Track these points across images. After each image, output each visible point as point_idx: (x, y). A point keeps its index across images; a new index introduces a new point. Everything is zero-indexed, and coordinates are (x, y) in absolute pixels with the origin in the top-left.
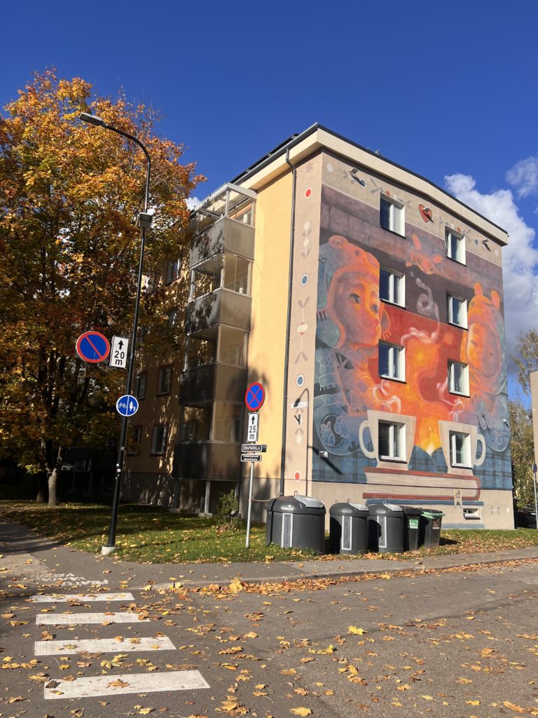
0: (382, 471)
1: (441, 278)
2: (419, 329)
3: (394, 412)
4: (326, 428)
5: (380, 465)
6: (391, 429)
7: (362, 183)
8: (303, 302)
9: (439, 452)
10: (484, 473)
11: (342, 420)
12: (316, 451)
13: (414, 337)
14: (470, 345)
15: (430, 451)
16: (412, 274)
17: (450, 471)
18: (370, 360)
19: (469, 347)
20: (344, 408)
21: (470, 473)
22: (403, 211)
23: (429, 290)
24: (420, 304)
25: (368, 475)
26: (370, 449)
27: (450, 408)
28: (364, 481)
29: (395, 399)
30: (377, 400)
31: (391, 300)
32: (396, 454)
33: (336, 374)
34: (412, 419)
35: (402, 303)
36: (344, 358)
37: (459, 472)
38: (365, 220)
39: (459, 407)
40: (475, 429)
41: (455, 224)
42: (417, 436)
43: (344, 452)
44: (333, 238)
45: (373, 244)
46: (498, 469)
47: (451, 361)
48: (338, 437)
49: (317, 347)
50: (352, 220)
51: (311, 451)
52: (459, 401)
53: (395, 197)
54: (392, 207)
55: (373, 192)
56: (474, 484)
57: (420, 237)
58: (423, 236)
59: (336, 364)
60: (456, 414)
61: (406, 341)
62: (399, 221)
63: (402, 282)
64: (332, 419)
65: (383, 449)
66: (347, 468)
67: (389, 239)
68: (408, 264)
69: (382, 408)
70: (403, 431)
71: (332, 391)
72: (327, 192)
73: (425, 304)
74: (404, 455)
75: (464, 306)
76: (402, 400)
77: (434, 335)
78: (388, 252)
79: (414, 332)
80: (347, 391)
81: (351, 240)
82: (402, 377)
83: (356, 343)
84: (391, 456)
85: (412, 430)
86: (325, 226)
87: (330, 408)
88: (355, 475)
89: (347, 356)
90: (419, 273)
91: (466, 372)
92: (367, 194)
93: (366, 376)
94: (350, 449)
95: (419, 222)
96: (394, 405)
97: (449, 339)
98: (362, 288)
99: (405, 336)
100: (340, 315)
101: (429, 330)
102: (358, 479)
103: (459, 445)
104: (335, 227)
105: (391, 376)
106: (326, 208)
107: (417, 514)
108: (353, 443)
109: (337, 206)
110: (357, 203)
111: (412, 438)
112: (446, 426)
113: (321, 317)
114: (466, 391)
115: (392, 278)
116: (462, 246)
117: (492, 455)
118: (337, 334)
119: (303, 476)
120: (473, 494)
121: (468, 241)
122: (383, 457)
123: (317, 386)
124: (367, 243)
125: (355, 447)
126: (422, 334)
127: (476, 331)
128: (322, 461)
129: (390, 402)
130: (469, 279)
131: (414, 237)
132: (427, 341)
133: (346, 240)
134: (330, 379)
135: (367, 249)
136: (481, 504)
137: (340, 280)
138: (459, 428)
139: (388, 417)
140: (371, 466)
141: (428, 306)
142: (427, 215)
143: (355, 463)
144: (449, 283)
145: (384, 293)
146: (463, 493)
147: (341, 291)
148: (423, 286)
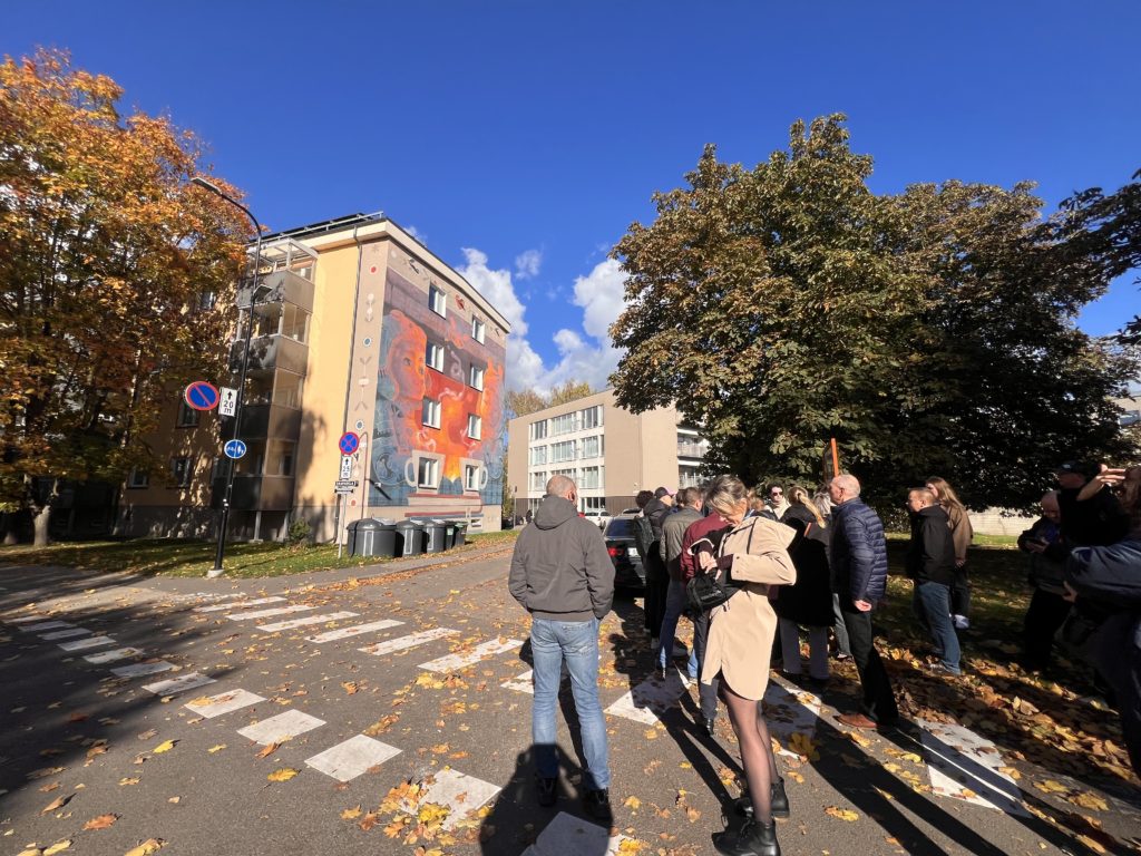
0: (420, 496)
1: (469, 354)
2: (451, 389)
3: (431, 451)
4: (381, 465)
5: (418, 491)
6: (428, 464)
7: (417, 271)
8: (365, 360)
9: (459, 480)
10: (485, 494)
11: (393, 458)
12: (372, 482)
13: (447, 395)
14: (483, 403)
15: (453, 480)
16: (449, 347)
17: (465, 493)
18: (416, 411)
19: (482, 406)
20: (395, 449)
21: (477, 494)
22: (444, 298)
23: (459, 361)
24: (452, 371)
25: (410, 499)
26: (412, 480)
27: (468, 448)
28: (406, 504)
29: (432, 441)
30: (419, 442)
31: (433, 366)
32: (430, 483)
33: (391, 421)
34: (443, 457)
35: (440, 368)
36: (397, 409)
37: (470, 494)
38: (418, 301)
39: (474, 447)
40: (482, 463)
41: (479, 314)
42: (445, 468)
43: (394, 482)
44: (393, 311)
45: (422, 320)
46: (494, 491)
47: (470, 413)
48: (389, 471)
49: (377, 399)
50: (409, 299)
51: (368, 483)
52: (474, 444)
53: (440, 287)
54: (437, 294)
55: (425, 279)
56: (479, 502)
57: (455, 320)
58: (458, 319)
59: (391, 413)
60: (471, 453)
61: (442, 398)
62: (442, 305)
63: (442, 352)
64: (386, 457)
65: (421, 480)
66: (394, 495)
67: (434, 318)
68: (446, 340)
69: (422, 448)
70: (436, 466)
71: (387, 435)
72: (390, 273)
73: (456, 371)
74: (435, 484)
75: (480, 374)
76: (437, 442)
77: (461, 394)
78: (433, 328)
79: (447, 391)
80: (398, 435)
81: (406, 315)
82: (437, 425)
83: (407, 398)
84: (426, 485)
85: (442, 463)
86: (389, 302)
87: (385, 448)
88: (401, 500)
89: (399, 407)
90: (454, 347)
91: (479, 422)
92: (420, 280)
93: (413, 423)
94: (398, 481)
95: (455, 308)
96: (431, 446)
97: (470, 398)
98: (413, 354)
99: (441, 395)
100: (396, 374)
101: (458, 391)
102: (402, 503)
103: (471, 474)
104: (395, 303)
105: (430, 424)
106: (389, 286)
107: (451, 525)
108: (400, 476)
109: (397, 286)
110: (413, 286)
111: (442, 470)
112: (464, 461)
113: (381, 375)
114: (478, 436)
115: (434, 348)
116: (482, 329)
117: (492, 481)
118: (393, 389)
119: (359, 502)
120: (478, 509)
121: (487, 327)
122: (421, 485)
123: (375, 431)
124: (417, 319)
125: (402, 478)
126: (453, 393)
127: (487, 393)
128: (377, 491)
129: (428, 444)
130: (486, 355)
131: (452, 319)
132: (456, 399)
133: (403, 315)
134: (386, 425)
135: (418, 324)
136: (482, 516)
137: (397, 347)
138: (472, 462)
139: (427, 455)
140: (412, 492)
141: (458, 373)
142: (461, 305)
143: (401, 491)
144: (472, 357)
145: (428, 360)
146: (472, 509)
147: (397, 355)
148: (455, 357)
